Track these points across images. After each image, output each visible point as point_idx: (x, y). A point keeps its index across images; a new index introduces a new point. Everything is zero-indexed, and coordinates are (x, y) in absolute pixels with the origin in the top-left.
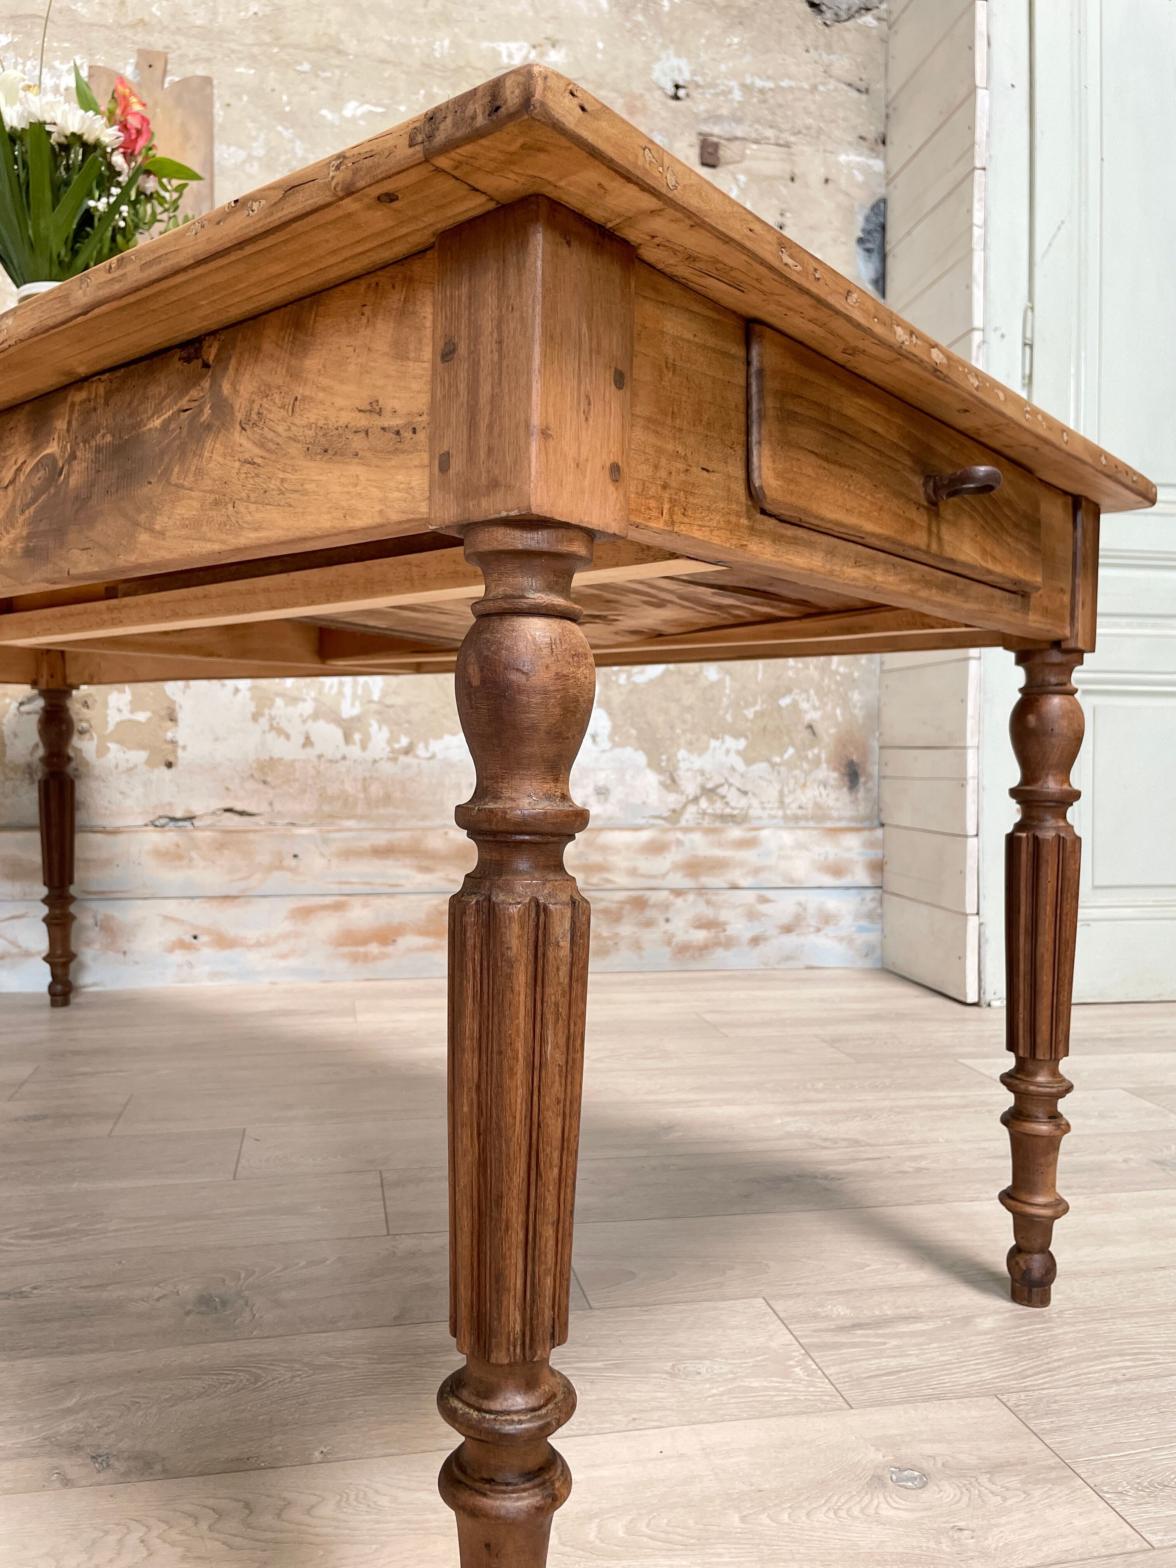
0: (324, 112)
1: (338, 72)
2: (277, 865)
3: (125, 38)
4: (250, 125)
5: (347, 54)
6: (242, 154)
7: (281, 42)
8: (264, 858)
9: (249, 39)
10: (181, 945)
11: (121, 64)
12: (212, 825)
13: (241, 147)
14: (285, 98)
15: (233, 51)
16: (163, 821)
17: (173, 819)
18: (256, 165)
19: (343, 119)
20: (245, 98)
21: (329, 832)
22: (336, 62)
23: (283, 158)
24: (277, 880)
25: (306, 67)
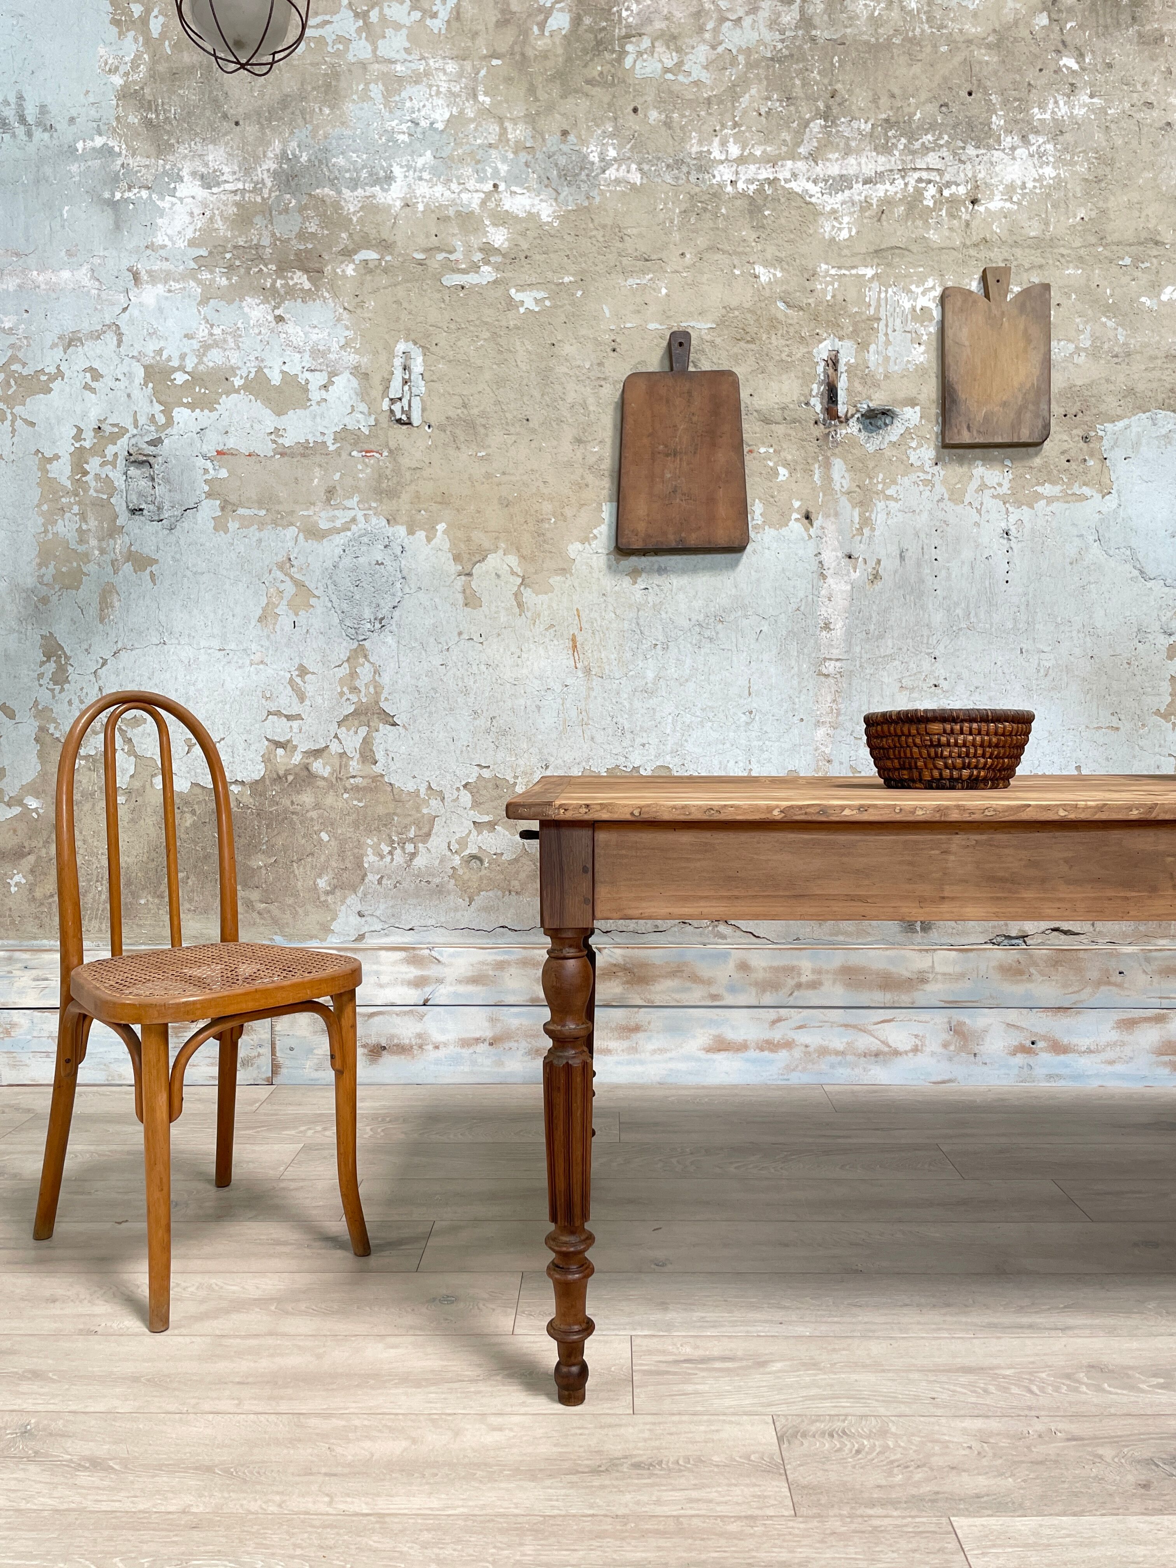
0: (1143, 299)
1: (1154, 260)
2: (1105, 980)
3: (970, 257)
4: (1078, 320)
5: (1164, 244)
6: (1071, 347)
7: (1104, 241)
8: (1094, 974)
9: (1078, 243)
10: (1022, 1049)
11: (967, 280)
12: (1043, 944)
13: (1069, 341)
14: (1108, 291)
15: (1063, 256)
16: (999, 939)
17: (1009, 937)
18: (1083, 354)
19: (1161, 303)
20: (1074, 296)
21: (1150, 950)
22: (1155, 253)
23: (1106, 346)
24: (1105, 994)
25: (1128, 261)
